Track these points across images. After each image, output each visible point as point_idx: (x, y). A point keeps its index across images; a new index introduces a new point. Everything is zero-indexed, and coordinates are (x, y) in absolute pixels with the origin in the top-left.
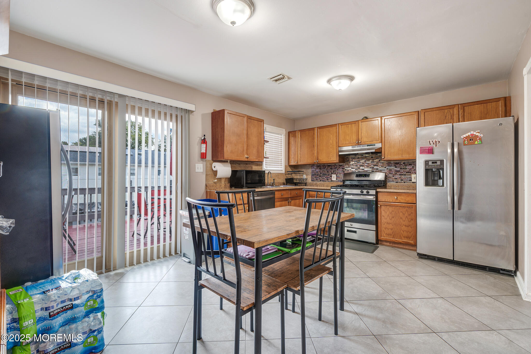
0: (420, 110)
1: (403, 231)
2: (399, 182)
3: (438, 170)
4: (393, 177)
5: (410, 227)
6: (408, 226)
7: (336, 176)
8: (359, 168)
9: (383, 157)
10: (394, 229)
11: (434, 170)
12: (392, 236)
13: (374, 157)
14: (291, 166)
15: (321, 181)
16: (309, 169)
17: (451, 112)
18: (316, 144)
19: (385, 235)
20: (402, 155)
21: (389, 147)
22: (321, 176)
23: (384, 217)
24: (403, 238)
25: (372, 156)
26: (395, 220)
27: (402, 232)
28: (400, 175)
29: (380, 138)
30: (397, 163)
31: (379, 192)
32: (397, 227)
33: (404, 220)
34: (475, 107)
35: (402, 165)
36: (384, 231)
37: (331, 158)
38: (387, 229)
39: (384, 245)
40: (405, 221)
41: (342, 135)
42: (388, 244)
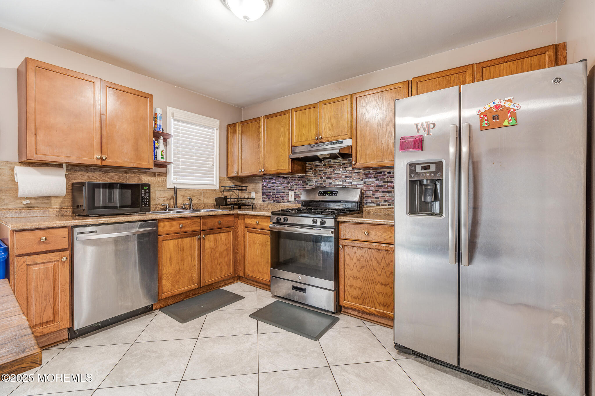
0: (410, 79)
1: (378, 294)
2: (382, 205)
3: (434, 182)
4: (374, 197)
5: (388, 286)
6: (385, 285)
7: (295, 195)
8: (325, 181)
9: (353, 162)
10: (363, 288)
11: (425, 182)
12: (360, 301)
13: (347, 163)
14: (231, 178)
15: (274, 201)
16: (259, 183)
17: (461, 79)
18: (261, 143)
19: (350, 298)
20: (382, 159)
21: (363, 144)
22: (274, 194)
23: (349, 266)
24: (377, 305)
25: (343, 162)
26: (366, 273)
27: (376, 294)
28: (383, 192)
29: (350, 130)
30: (379, 173)
31: (342, 222)
32: (369, 285)
33: (379, 273)
34: (502, 68)
35: (385, 175)
36: (349, 292)
37: (281, 165)
38: (352, 288)
39: (349, 315)
40: (380, 275)
41: (297, 127)
42: (356, 313)
